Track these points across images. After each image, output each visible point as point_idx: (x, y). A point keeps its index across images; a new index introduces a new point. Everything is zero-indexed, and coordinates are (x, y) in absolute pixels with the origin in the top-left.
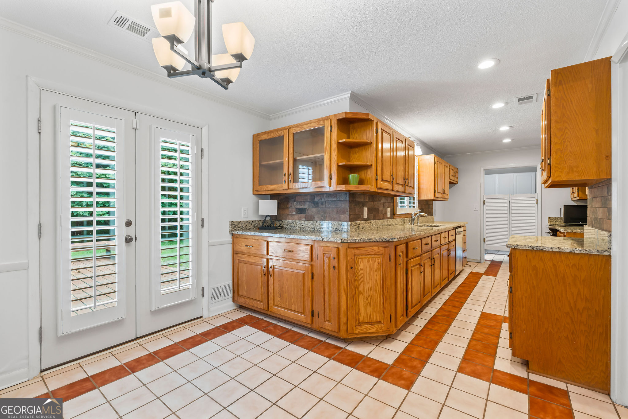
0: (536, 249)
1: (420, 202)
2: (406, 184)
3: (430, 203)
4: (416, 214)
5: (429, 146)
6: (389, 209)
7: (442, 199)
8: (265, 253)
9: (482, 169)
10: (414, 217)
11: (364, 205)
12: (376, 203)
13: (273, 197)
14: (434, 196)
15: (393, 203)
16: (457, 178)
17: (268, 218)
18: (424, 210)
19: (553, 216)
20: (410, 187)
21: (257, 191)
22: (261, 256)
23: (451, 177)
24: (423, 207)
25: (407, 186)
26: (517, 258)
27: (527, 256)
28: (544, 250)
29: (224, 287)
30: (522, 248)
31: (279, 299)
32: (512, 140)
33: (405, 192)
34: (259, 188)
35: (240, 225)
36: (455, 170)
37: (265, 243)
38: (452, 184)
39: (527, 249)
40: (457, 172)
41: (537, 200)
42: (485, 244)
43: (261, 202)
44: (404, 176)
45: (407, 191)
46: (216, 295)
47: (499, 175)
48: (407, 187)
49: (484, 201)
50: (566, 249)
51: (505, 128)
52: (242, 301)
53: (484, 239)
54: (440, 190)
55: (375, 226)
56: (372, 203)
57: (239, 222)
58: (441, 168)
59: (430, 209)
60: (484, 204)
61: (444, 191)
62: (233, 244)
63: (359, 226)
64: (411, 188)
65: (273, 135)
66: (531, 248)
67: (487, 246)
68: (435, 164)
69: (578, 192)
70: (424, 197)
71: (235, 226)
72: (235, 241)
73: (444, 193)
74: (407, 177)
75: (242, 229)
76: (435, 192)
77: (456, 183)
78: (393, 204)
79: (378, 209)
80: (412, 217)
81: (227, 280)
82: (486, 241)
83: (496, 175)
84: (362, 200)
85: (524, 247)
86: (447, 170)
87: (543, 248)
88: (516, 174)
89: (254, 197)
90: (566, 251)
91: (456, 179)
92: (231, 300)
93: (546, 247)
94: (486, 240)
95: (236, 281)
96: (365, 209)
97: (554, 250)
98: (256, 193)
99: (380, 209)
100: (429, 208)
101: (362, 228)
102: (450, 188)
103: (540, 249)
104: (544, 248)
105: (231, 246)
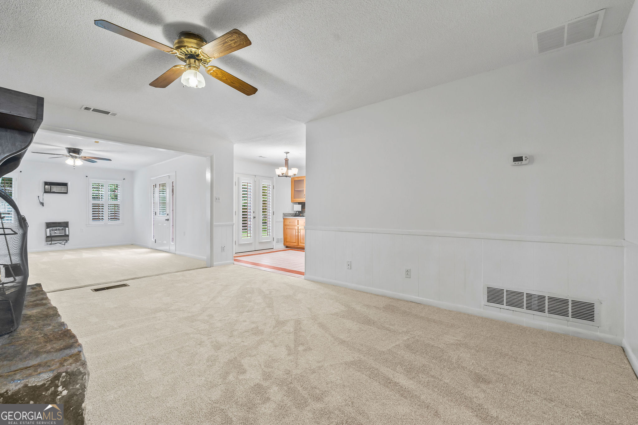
8: (297, 224)
13: (299, 203)
17: (297, 212)
21: (293, 201)
22: (295, 226)
29: (281, 239)
31: (302, 240)
34: (294, 200)
35: (286, 215)
37: (297, 221)
43: (294, 205)
46: (278, 242)
52: (288, 244)
57: (286, 214)
62: (284, 222)
65: (300, 179)
71: (285, 215)
72: (285, 221)
75: (287, 216)
81: (282, 236)
89: (292, 203)
92: (283, 244)
95: (285, 237)
98: (292, 202)
105: (283, 223)
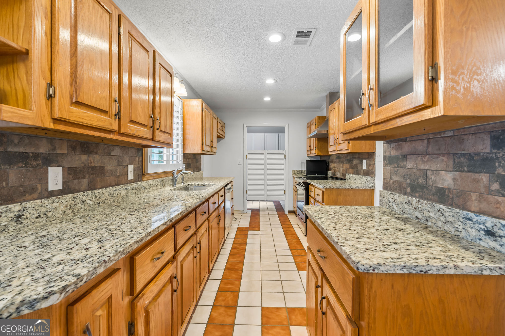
0: (414, 272)
1: (185, 156)
2: (157, 126)
3: (198, 157)
4: (179, 171)
5: (196, 92)
6: (131, 168)
7: (210, 153)
9: (245, 126)
10: (176, 175)
11: (49, 163)
12: (98, 157)
14: (201, 149)
15: (141, 157)
16: (224, 132)
18: (191, 165)
19: (296, 169)
20: (165, 132)
23: (219, 131)
24: (190, 162)
25: (158, 129)
26: (375, 292)
27: (392, 286)
28: (430, 272)
30: (389, 272)
32: (272, 98)
33: (153, 140)
36: (222, 124)
38: (220, 138)
39: (398, 272)
40: (224, 127)
41: (285, 155)
42: (248, 195)
44: (151, 113)
45: (156, 138)
47: (254, 134)
48: (157, 132)
49: (247, 155)
50: (468, 268)
51: (270, 81)
53: (247, 191)
54: (208, 143)
56: (83, 156)
58: (209, 118)
59: (198, 164)
60: (247, 158)
61: (213, 144)
64: (167, 135)
66: (405, 271)
67: (249, 197)
68: (202, 111)
69: (316, 149)
70: (189, 150)
73: (212, 146)
74: (157, 115)
76: (202, 145)
77: (223, 137)
78: (141, 159)
79: (103, 169)
80: (173, 175)
82: (248, 193)
83: (252, 134)
84: (41, 150)
85: (392, 269)
86: (215, 121)
87: (427, 269)
88: (266, 134)
90: (467, 272)
91: (223, 134)
93: (433, 266)
94: (248, 191)
97: (447, 272)
99: (108, 168)
100: (197, 162)
102: (218, 142)
103: (421, 271)
104: (429, 268)
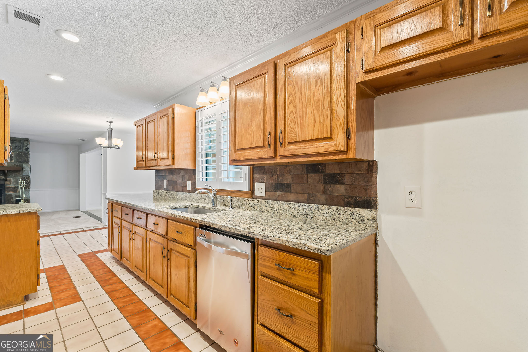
6: (189, 183)
11: (164, 178)
12: (175, 176)
55: (170, 196)
56: (171, 176)
63: (158, 194)
79: (176, 181)
84: (163, 175)
96: (165, 182)
99: (178, 182)
101: (160, 195)
